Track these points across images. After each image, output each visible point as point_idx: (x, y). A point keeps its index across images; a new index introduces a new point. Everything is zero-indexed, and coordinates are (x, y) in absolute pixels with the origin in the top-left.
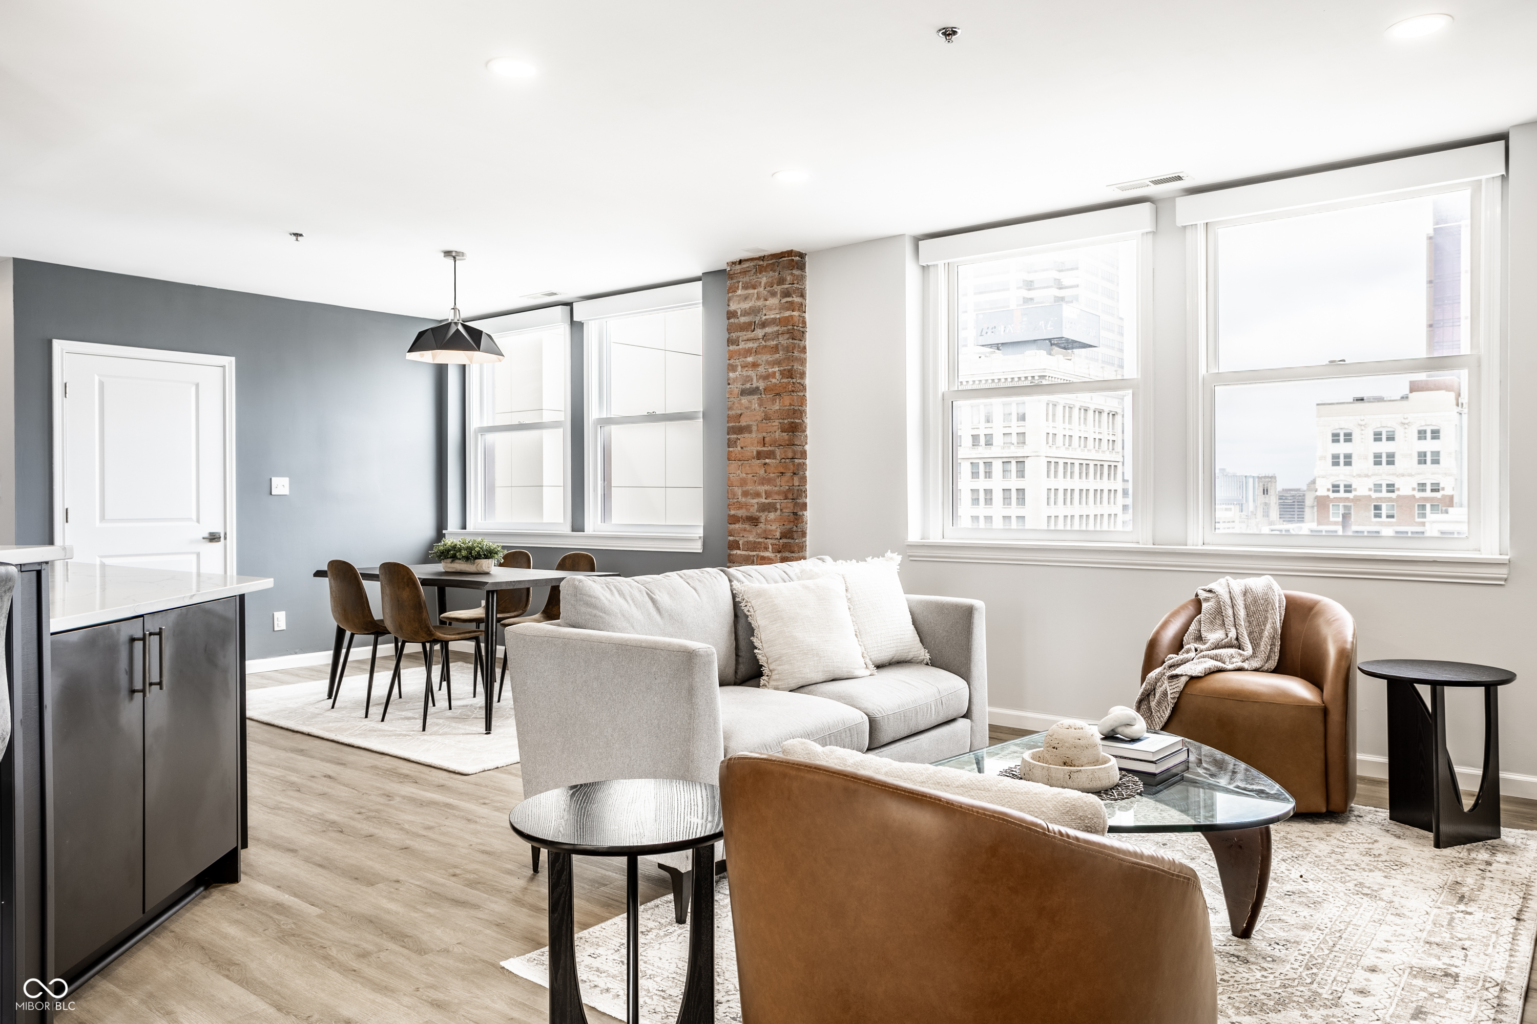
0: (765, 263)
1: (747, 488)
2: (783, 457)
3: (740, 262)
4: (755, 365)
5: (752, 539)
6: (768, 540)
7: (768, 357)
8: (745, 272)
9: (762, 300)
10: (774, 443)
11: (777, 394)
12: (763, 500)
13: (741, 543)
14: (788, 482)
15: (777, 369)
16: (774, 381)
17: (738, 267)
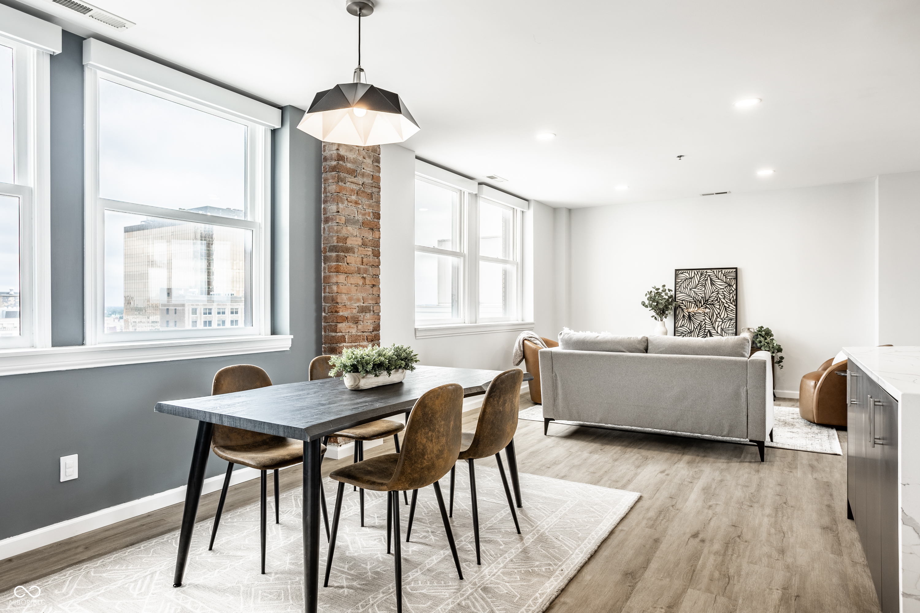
1: (352, 295)
4: (357, 203)
5: (355, 334)
6: (364, 333)
7: (365, 200)
12: (362, 304)
13: (346, 337)
14: (377, 291)
16: (369, 218)
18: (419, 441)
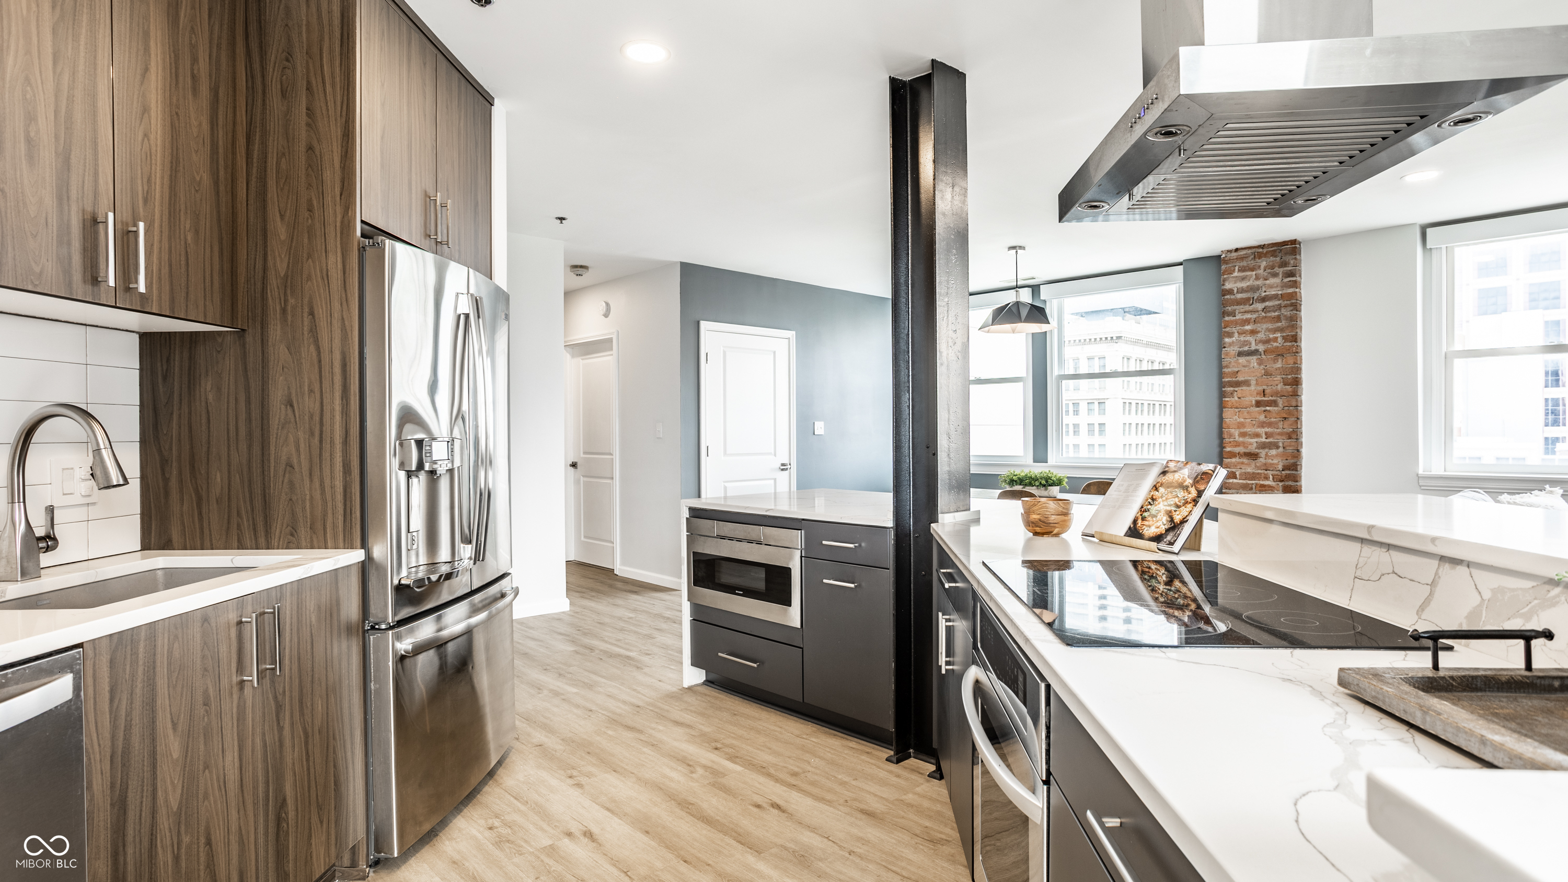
0: (1265, 251)
1: (1245, 430)
2: (1286, 405)
3: (1237, 250)
4: (1253, 332)
5: (1250, 471)
6: (1268, 472)
7: (1270, 326)
8: (1242, 258)
9: (1261, 280)
10: (1276, 394)
11: (1279, 355)
12: (1264, 440)
13: (1237, 473)
14: (1291, 425)
15: (1279, 335)
16: (1275, 344)
17: (1234, 255)
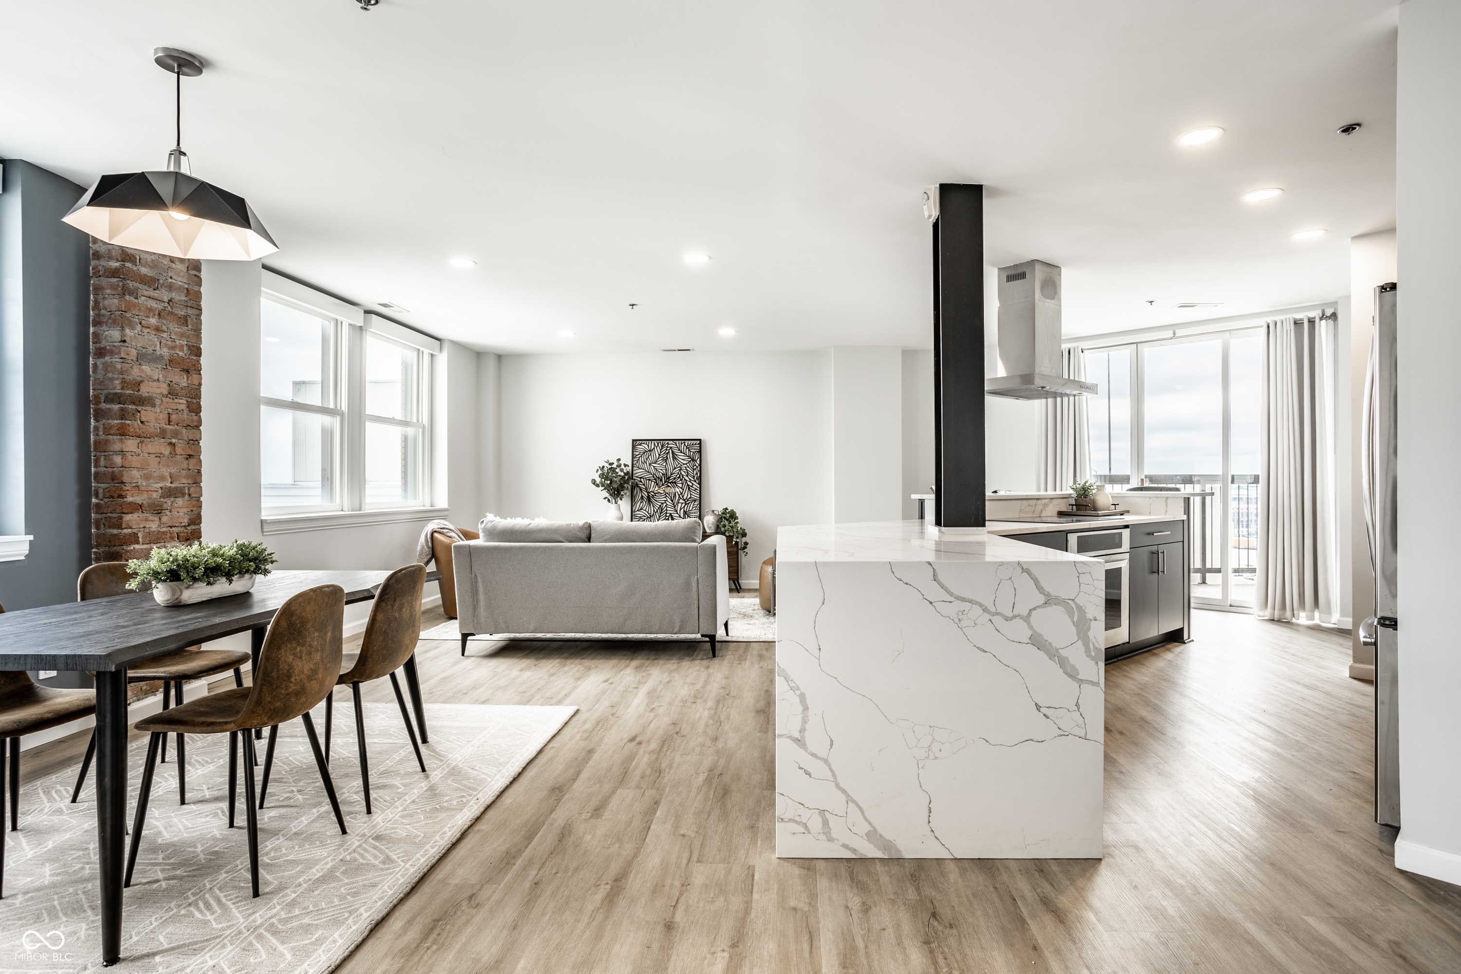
1: (150, 470)
4: (158, 330)
5: (155, 530)
6: (173, 529)
7: (176, 327)
11: (185, 370)
12: (169, 485)
14: (196, 465)
15: (185, 342)
16: (181, 354)
18: (283, 659)
